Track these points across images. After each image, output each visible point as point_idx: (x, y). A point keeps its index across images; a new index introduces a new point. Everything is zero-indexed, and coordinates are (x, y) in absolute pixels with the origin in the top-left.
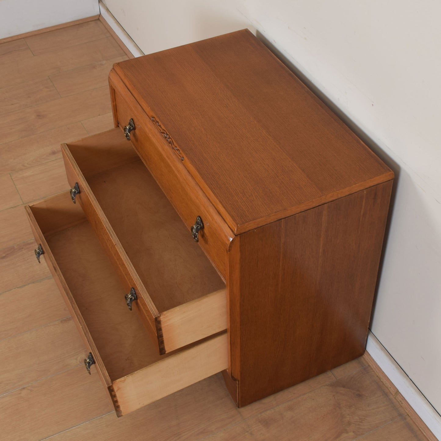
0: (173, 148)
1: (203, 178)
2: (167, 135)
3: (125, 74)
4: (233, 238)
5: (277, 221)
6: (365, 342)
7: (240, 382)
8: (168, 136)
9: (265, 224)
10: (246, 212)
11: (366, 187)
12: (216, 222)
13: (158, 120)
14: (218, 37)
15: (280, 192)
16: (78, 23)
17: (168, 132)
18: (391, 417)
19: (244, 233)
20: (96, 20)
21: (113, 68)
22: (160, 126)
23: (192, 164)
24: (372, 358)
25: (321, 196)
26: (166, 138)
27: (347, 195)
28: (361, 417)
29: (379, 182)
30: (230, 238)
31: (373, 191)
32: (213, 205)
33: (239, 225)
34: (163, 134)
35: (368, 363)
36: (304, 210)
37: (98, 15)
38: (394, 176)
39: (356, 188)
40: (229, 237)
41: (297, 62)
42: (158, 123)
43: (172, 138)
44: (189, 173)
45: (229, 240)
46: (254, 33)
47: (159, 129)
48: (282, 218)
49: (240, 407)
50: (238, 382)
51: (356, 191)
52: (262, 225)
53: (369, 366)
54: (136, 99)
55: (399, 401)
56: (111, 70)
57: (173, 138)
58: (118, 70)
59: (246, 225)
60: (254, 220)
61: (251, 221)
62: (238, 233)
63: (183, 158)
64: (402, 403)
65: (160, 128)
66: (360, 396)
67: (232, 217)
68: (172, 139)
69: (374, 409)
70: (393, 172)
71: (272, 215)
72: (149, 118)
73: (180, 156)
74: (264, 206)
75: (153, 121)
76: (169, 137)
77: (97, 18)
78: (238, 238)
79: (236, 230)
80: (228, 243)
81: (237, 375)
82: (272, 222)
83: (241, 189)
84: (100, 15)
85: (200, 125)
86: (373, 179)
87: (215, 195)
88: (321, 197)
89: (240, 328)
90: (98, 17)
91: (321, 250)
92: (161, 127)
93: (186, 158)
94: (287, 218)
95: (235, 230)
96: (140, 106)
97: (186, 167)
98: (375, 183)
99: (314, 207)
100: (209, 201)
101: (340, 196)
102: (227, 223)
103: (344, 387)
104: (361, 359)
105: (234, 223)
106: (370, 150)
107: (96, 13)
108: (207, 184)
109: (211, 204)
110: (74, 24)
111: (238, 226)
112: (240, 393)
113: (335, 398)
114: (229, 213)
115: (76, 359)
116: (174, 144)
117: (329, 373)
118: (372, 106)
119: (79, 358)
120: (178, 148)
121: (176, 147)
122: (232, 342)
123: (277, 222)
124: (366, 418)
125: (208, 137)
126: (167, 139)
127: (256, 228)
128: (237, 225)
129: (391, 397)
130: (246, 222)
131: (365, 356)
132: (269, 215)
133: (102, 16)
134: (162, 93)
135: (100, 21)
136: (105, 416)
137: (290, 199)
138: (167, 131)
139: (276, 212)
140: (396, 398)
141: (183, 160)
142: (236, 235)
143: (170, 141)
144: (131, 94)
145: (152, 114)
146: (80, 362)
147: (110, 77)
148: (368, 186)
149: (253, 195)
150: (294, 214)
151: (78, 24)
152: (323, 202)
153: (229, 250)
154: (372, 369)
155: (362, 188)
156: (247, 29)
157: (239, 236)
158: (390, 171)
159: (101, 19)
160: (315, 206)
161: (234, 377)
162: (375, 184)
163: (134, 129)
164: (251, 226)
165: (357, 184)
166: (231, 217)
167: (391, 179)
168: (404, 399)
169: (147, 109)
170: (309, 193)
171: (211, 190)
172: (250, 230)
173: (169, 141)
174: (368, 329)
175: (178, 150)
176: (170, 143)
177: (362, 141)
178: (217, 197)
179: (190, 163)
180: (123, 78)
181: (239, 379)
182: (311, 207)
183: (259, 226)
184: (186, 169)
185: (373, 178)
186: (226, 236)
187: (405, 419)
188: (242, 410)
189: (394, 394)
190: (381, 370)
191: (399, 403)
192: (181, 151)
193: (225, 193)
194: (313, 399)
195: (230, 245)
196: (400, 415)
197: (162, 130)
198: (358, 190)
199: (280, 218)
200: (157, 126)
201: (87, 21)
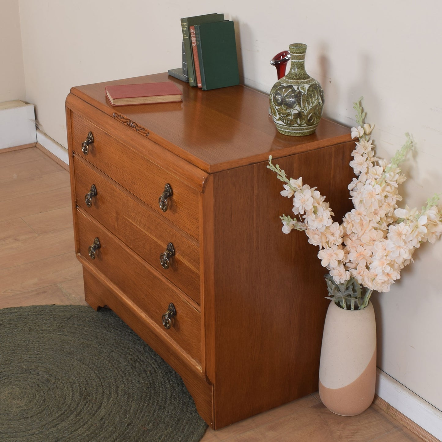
0: (137, 130)
2: (131, 121)
4: (207, 177)
5: (249, 164)
7: (215, 388)
8: (131, 123)
9: (238, 167)
11: (334, 143)
13: (120, 113)
18: (386, 430)
19: (218, 172)
20: (32, 147)
26: (129, 125)
28: (352, 432)
30: (204, 178)
31: (341, 149)
33: (211, 164)
36: (275, 157)
37: (35, 143)
39: (324, 142)
42: (121, 116)
48: (254, 162)
49: (215, 428)
50: (213, 387)
51: (324, 147)
52: (235, 167)
54: (95, 107)
55: (392, 414)
58: (75, 91)
62: (212, 172)
63: (148, 133)
64: (396, 416)
65: (122, 119)
68: (136, 123)
69: (365, 424)
71: (244, 158)
72: (110, 117)
73: (144, 133)
75: (115, 117)
76: (133, 122)
78: (212, 177)
79: (209, 169)
81: (212, 378)
82: (245, 166)
84: (37, 143)
88: (291, 147)
90: (35, 145)
92: (124, 118)
94: (259, 163)
96: (100, 111)
97: (152, 139)
102: (199, 168)
107: (32, 140)
110: (11, 150)
112: (215, 406)
113: (320, 417)
116: (138, 125)
117: (311, 397)
118: (329, 82)
120: (142, 127)
122: (206, 323)
123: (249, 166)
124: (359, 432)
127: (229, 169)
129: (383, 412)
135: (37, 147)
140: (389, 413)
141: (148, 136)
142: (209, 174)
144: (90, 105)
145: (113, 111)
151: (15, 151)
152: (293, 151)
153: (203, 191)
155: (329, 144)
157: (212, 174)
159: (37, 146)
160: (286, 156)
161: (209, 378)
162: (342, 141)
163: (93, 142)
164: (224, 165)
165: (325, 139)
168: (397, 411)
171: (180, 147)
172: (223, 171)
173: (133, 126)
175: (142, 129)
181: (214, 384)
182: (282, 155)
183: (232, 167)
184: (152, 141)
186: (199, 178)
187: (402, 430)
189: (385, 410)
191: (392, 417)
192: (146, 129)
194: (297, 420)
195: (203, 185)
196: (396, 427)
197: (124, 121)
198: (326, 145)
199: (252, 162)
200: (119, 119)
201: (23, 148)
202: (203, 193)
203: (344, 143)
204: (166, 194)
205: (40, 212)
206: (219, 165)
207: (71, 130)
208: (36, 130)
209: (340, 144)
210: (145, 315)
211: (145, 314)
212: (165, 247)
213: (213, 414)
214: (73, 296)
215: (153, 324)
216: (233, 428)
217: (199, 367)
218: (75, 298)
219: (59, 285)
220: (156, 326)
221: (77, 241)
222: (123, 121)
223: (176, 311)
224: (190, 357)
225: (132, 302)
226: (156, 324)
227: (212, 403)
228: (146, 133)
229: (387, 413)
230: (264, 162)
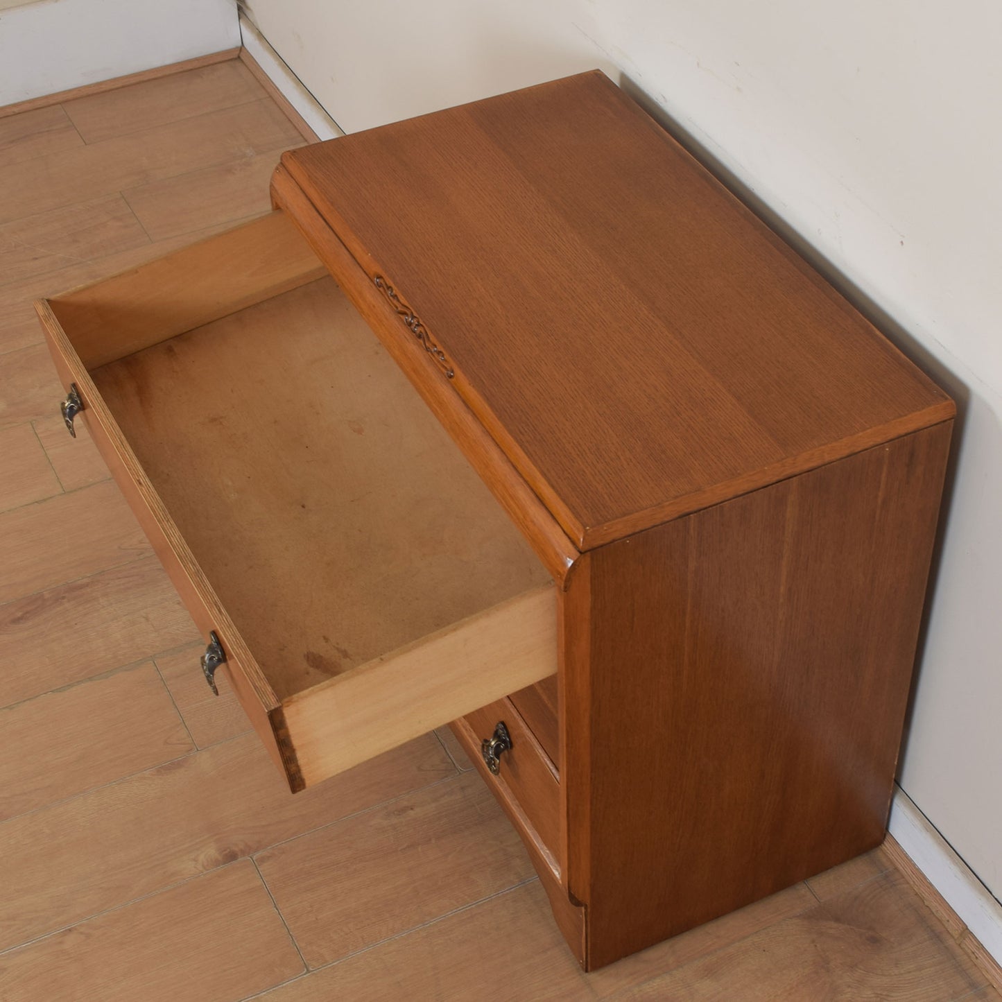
0: (427, 349)
1: (500, 418)
2: (413, 317)
3: (309, 176)
4: (575, 559)
5: (680, 517)
6: (887, 813)
7: (589, 910)
8: (414, 321)
9: (652, 524)
10: (606, 496)
11: (889, 438)
12: (532, 522)
13: (390, 283)
14: (530, 89)
15: (685, 450)
16: (190, 67)
17: (416, 311)
18: (951, 991)
19: (602, 546)
20: (231, 60)
21: (281, 163)
22: (395, 296)
23: (473, 386)
24: (903, 851)
25: (783, 459)
26: (410, 324)
27: (844, 456)
28: (879, 992)
29: (920, 424)
30: (568, 559)
31: (906, 446)
32: (526, 481)
33: (588, 528)
34: (401, 316)
35: (892, 863)
36: (742, 492)
37: (237, 47)
38: (955, 410)
39: (866, 438)
40: (564, 557)
41: (719, 146)
42: (392, 292)
43: (426, 325)
44: (468, 407)
45: (564, 564)
46: (616, 80)
47: (393, 304)
48: (691, 510)
49: (589, 969)
50: (586, 908)
51: (866, 447)
52: (643, 529)
53: (896, 869)
54: (336, 235)
55: (969, 951)
56: (277, 169)
57: (428, 326)
58: (292, 166)
59: (605, 528)
60: (625, 515)
61: (617, 518)
62: (587, 547)
63: (452, 371)
64: (977, 958)
65: (395, 302)
66: (875, 941)
67: (572, 508)
68: (426, 328)
69: (910, 972)
70: (953, 402)
71: (668, 503)
72: (368, 280)
73: (443, 366)
74: (648, 483)
75: (379, 285)
76: (418, 322)
77: (235, 56)
78: (587, 559)
79: (582, 540)
80: (562, 572)
81: (584, 893)
82: (668, 522)
83: (591, 443)
84: (242, 48)
85: (492, 294)
86: (905, 418)
87: (529, 457)
88: (784, 461)
89: (591, 779)
90: (238, 52)
91: (782, 589)
92: (398, 301)
93: (458, 372)
94: (702, 512)
95: (579, 540)
96: (346, 252)
97: (460, 393)
98: (911, 427)
99: (766, 484)
100: (515, 472)
101: (827, 458)
102: (559, 524)
103: (837, 920)
104: (878, 853)
105: (578, 524)
106: (898, 351)
107: (231, 42)
108: (510, 432)
109: (521, 480)
110: (181, 70)
111: (586, 531)
112: (589, 939)
113: (816, 946)
114: (564, 501)
115: (195, 860)
116: (431, 339)
117: (801, 889)
118: (900, 244)
119: (202, 857)
120: (440, 348)
121: (435, 346)
122: (570, 811)
123: (679, 520)
124: (893, 994)
125: (511, 322)
126: (413, 327)
127: (629, 536)
128: (585, 527)
129: (951, 942)
130: (606, 522)
131: (887, 846)
132: (659, 504)
133: (246, 49)
134: (400, 220)
135: (242, 61)
136: (265, 995)
137: (710, 465)
138: (413, 308)
139: (676, 497)
140: (963, 946)
141: (451, 377)
142: (581, 553)
143: (421, 332)
144: (325, 224)
145: (376, 268)
146: (203, 865)
147: (275, 185)
148: (893, 433)
149: (622, 458)
150: (720, 501)
151: (191, 70)
152: (789, 472)
153: (565, 587)
154: (904, 878)
155: (879, 440)
156: (599, 70)
157: (588, 554)
158: (946, 399)
159: (243, 57)
160: (770, 483)
161: (576, 896)
162: (910, 430)
164: (617, 529)
165: (868, 431)
166: (570, 509)
167: (948, 418)
168: (980, 947)
169: (365, 258)
170: (754, 452)
171: (521, 446)
172: (614, 541)
173: (418, 332)
174: (893, 781)
175: (439, 353)
176: (419, 336)
177: (879, 329)
178: (535, 463)
179: (470, 384)
180: (305, 185)
181: (588, 903)
182: (760, 484)
183: (637, 530)
184: (460, 397)
185: (906, 415)
186: (557, 554)
187: (985, 995)
188: (593, 977)
189: (956, 937)
190: (926, 879)
191: (969, 957)
192: (447, 356)
193: (554, 454)
194: (764, 951)
195: (567, 576)
196: (973, 985)
197: (400, 307)
198: (871, 443)
199: (687, 511)
200: (388, 297)
201: (211, 62)
202: (565, 591)
206: (606, 530)
208: (239, 19)
209: (905, 437)
213: (584, 949)
216: (627, 966)
217: (557, 870)
220: (471, 737)
222: (397, 307)
223: (510, 742)
227: (582, 931)
228: (446, 369)
229: (959, 945)
230: (714, 507)
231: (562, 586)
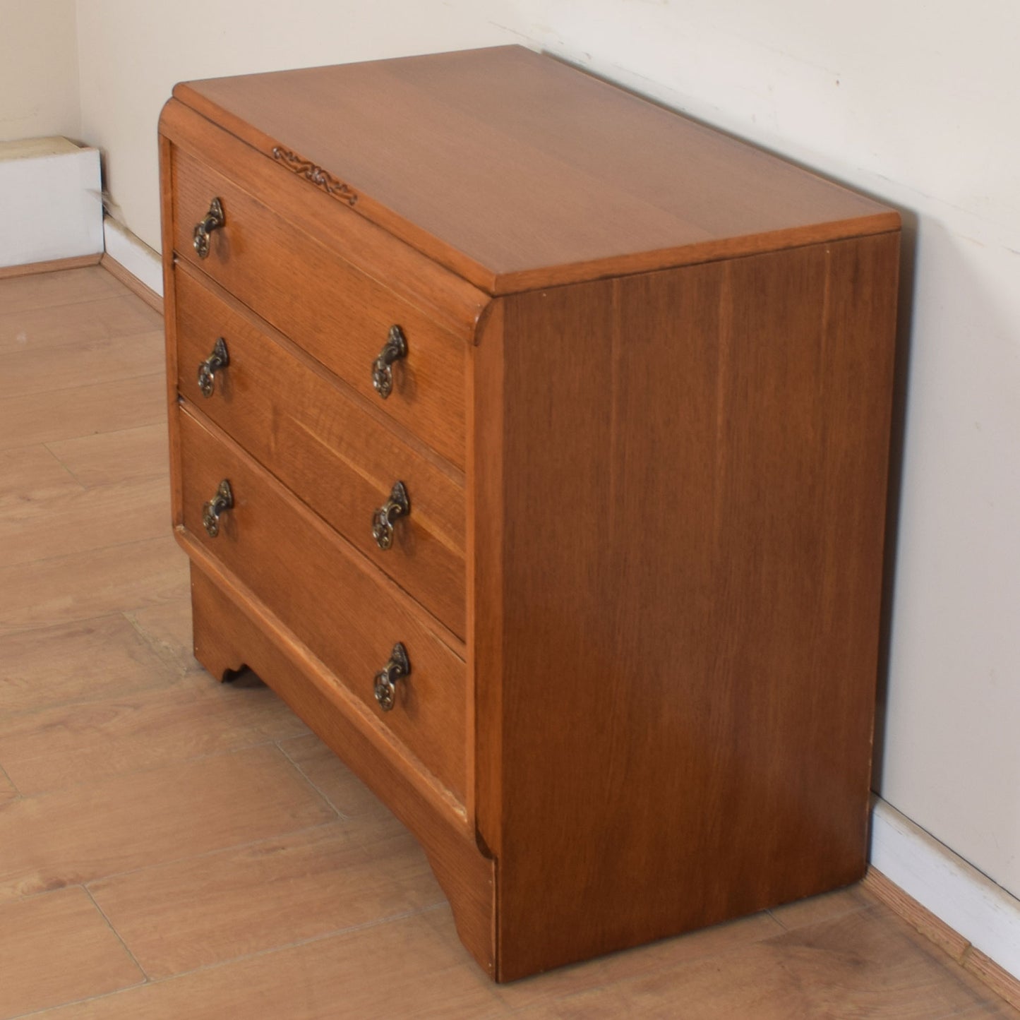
0: (329, 191)
1: (407, 216)
2: (314, 168)
4: (487, 305)
5: (601, 278)
7: (500, 867)
8: (315, 172)
9: (571, 283)
11: (830, 238)
13: (290, 149)
16: (41, 270)
17: (318, 163)
18: (954, 1005)
19: (516, 293)
20: (90, 266)
22: (295, 159)
24: (888, 880)
26: (310, 177)
28: (863, 1006)
29: (864, 229)
31: (849, 251)
32: (433, 260)
33: (501, 271)
34: (301, 173)
35: (877, 898)
37: (98, 254)
42: (291, 156)
44: (371, 222)
47: (292, 167)
48: (613, 274)
49: (500, 978)
50: (496, 864)
51: (805, 245)
52: (561, 284)
53: (883, 903)
54: (231, 133)
55: (975, 970)
58: (184, 94)
62: (500, 292)
64: (984, 974)
65: (295, 163)
66: (858, 963)
68: (327, 174)
69: (900, 989)
71: (586, 261)
72: (265, 158)
73: (346, 197)
76: (320, 170)
77: (95, 261)
78: (498, 309)
79: (494, 283)
80: (472, 322)
81: (495, 842)
82: (587, 281)
84: (104, 254)
90: (98, 258)
92: (298, 161)
94: (626, 277)
95: (491, 285)
96: (241, 143)
97: (364, 213)
98: (854, 231)
101: (762, 246)
102: (469, 282)
103: (809, 945)
104: (860, 891)
107: (93, 247)
109: (429, 261)
111: (499, 274)
112: (500, 917)
113: (783, 967)
115: (14, 887)
116: (333, 178)
117: (765, 919)
119: (22, 885)
120: (342, 183)
121: (338, 183)
124: (880, 1007)
126: (313, 178)
127: (546, 288)
128: (497, 271)
129: (952, 964)
131: (869, 881)
133: (107, 254)
135: (103, 267)
138: (315, 161)
140: (967, 965)
141: (353, 203)
142: (492, 297)
143: (322, 178)
147: (164, 118)
148: (833, 233)
150: (645, 271)
151: (43, 273)
152: (719, 253)
153: (476, 339)
154: (891, 910)
155: (819, 236)
156: (517, 44)
157: (501, 299)
159: (105, 262)
162: (852, 234)
163: (222, 224)
164: (533, 277)
167: (894, 227)
168: (988, 961)
169: (263, 139)
171: (429, 230)
172: (528, 290)
173: (319, 179)
174: (869, 790)
175: (342, 186)
181: (499, 856)
182: (689, 260)
183: (555, 282)
184: (364, 216)
187: (995, 1008)
188: (507, 991)
189: (957, 957)
190: (917, 903)
191: (975, 976)
192: (350, 186)
194: (719, 970)
195: (477, 325)
196: (981, 1001)
197: (299, 166)
198: (810, 239)
199: (609, 273)
200: (288, 164)
201: (67, 266)
202: (476, 345)
203: (857, 237)
204: (391, 351)
205: (97, 433)
206: (520, 276)
207: (169, 195)
208: (104, 218)
209: (847, 241)
210: (337, 682)
211: (337, 679)
212: (386, 492)
213: (493, 938)
214: (164, 643)
215: (355, 704)
217: (461, 809)
218: (167, 648)
219: (128, 615)
220: (361, 710)
221: (177, 491)
222: (295, 168)
223: (410, 665)
224: (441, 786)
225: (307, 649)
226: (361, 702)
227: (491, 907)
228: (348, 198)
229: (963, 966)
230: (639, 275)
231: (473, 339)
